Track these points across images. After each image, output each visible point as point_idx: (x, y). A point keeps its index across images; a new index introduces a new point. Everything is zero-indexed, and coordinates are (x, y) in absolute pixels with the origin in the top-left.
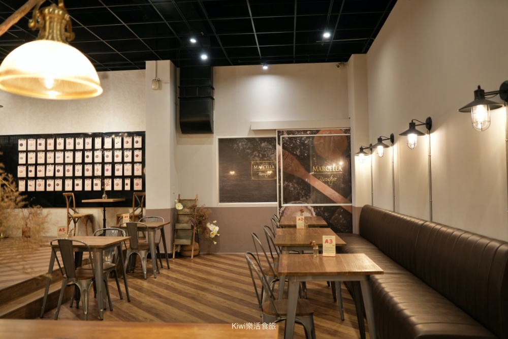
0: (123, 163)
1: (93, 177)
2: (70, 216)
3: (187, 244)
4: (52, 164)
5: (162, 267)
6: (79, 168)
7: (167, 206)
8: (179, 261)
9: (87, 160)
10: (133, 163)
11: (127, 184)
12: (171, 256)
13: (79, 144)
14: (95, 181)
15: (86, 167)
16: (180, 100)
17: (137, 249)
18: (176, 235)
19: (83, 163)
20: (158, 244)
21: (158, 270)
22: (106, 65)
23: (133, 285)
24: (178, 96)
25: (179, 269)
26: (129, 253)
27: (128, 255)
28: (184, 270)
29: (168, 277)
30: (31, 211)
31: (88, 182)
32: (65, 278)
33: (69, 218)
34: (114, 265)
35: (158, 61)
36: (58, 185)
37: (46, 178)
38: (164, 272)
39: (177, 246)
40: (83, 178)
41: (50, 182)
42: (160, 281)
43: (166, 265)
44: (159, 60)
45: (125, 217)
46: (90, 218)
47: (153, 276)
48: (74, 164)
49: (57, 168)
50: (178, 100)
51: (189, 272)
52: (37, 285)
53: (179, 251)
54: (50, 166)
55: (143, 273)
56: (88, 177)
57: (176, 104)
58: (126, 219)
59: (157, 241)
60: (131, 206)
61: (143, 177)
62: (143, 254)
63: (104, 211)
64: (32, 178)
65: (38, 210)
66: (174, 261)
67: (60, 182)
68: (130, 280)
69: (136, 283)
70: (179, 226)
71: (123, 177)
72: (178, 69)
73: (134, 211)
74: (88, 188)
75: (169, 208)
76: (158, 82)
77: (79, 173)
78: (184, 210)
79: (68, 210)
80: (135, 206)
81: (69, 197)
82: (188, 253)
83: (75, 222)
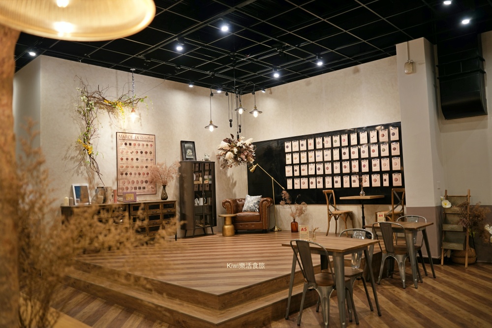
0: (380, 157)
1: (351, 174)
2: (330, 213)
3: (459, 249)
4: (313, 163)
5: (426, 274)
6: (337, 165)
7: (431, 203)
8: (450, 269)
9: (344, 157)
10: (390, 157)
11: (385, 180)
12: (438, 261)
13: (336, 141)
14: (353, 178)
15: (344, 164)
16: (440, 81)
17: (393, 253)
18: (443, 238)
19: (341, 160)
20: (420, 247)
21: (420, 278)
22: (355, 59)
23: (389, 294)
24: (437, 76)
25: (448, 280)
26: (384, 257)
27: (384, 259)
28: (455, 282)
29: (433, 290)
30: (297, 208)
31: (346, 179)
32: (306, 281)
33: (330, 215)
34: (362, 271)
35: (410, 42)
36: (319, 182)
37: (308, 177)
38: (428, 281)
39: (446, 250)
40: (342, 175)
41: (312, 180)
42: (421, 293)
43: (431, 272)
44: (411, 39)
45: (380, 216)
46: (350, 215)
47: (413, 285)
48: (332, 162)
49: (318, 166)
50: (438, 81)
51: (460, 285)
52: (287, 283)
53: (449, 256)
54: (312, 164)
55: (400, 279)
56: (346, 174)
57: (435, 86)
58: (381, 218)
59: (418, 245)
60: (390, 203)
61: (401, 172)
62: (399, 259)
63: (363, 208)
64: (297, 177)
65: (303, 206)
66: (442, 268)
67: (320, 179)
68: (386, 287)
69: (392, 292)
70: (448, 227)
71: (381, 173)
72: (435, 46)
73: (394, 209)
74: (346, 185)
75: (434, 205)
76: (411, 64)
77: (337, 171)
78: (452, 208)
79: (328, 207)
80: (395, 203)
81: (328, 194)
82: (460, 260)
83: (336, 219)
